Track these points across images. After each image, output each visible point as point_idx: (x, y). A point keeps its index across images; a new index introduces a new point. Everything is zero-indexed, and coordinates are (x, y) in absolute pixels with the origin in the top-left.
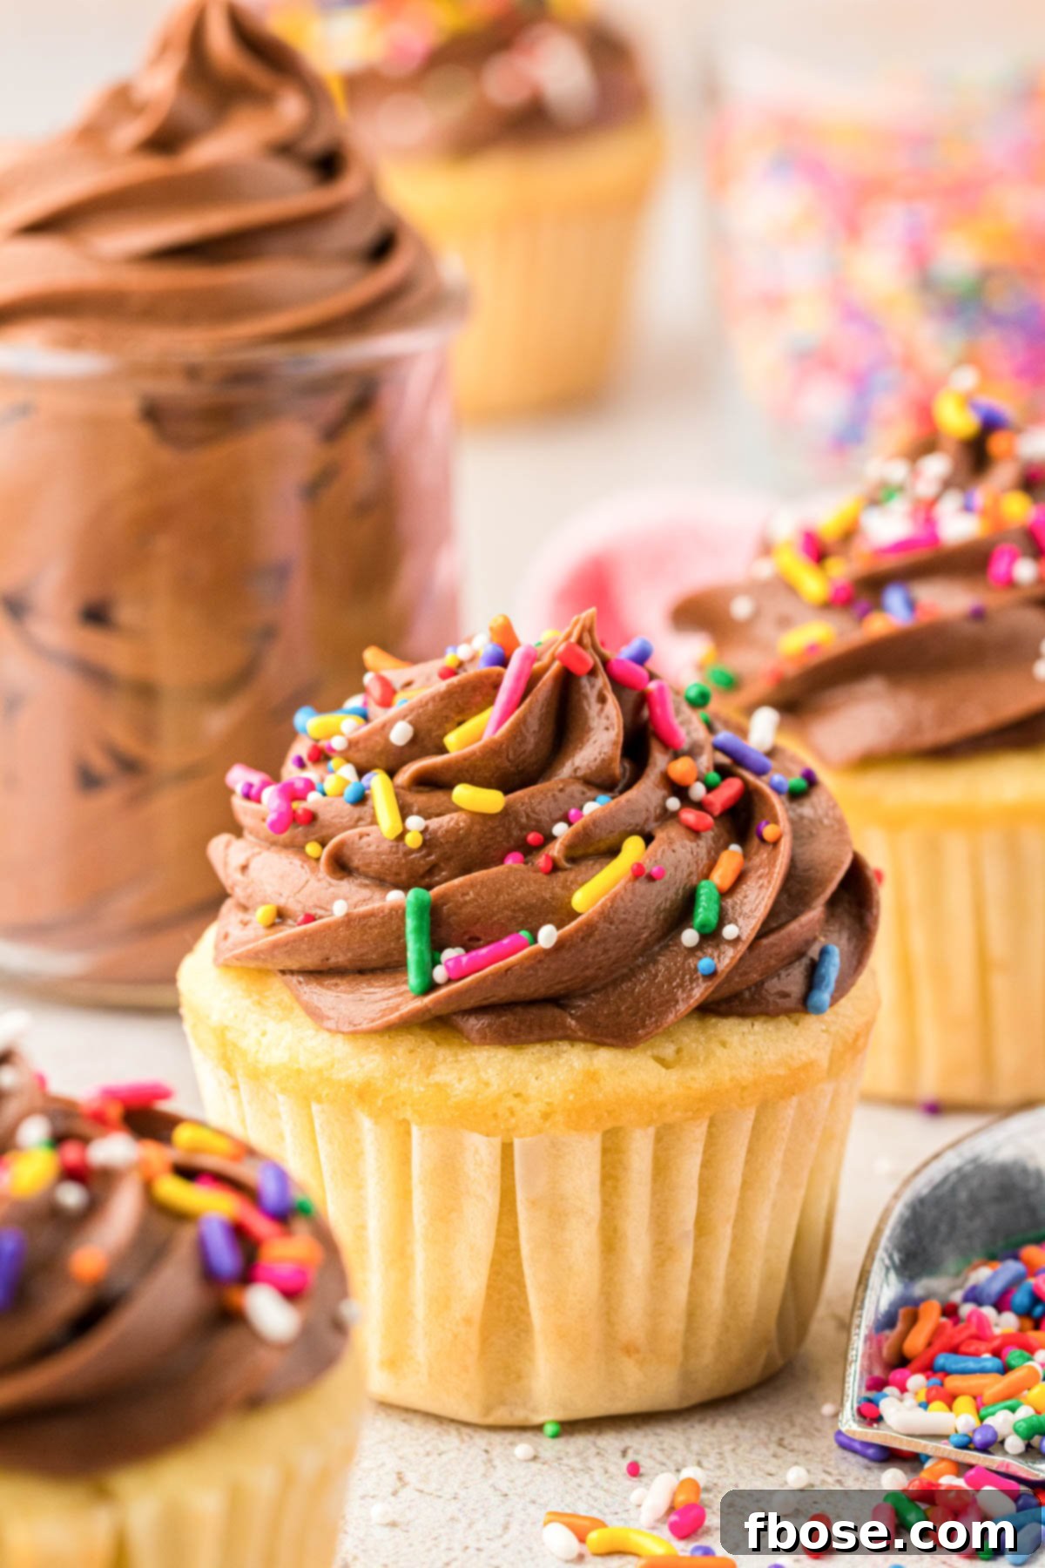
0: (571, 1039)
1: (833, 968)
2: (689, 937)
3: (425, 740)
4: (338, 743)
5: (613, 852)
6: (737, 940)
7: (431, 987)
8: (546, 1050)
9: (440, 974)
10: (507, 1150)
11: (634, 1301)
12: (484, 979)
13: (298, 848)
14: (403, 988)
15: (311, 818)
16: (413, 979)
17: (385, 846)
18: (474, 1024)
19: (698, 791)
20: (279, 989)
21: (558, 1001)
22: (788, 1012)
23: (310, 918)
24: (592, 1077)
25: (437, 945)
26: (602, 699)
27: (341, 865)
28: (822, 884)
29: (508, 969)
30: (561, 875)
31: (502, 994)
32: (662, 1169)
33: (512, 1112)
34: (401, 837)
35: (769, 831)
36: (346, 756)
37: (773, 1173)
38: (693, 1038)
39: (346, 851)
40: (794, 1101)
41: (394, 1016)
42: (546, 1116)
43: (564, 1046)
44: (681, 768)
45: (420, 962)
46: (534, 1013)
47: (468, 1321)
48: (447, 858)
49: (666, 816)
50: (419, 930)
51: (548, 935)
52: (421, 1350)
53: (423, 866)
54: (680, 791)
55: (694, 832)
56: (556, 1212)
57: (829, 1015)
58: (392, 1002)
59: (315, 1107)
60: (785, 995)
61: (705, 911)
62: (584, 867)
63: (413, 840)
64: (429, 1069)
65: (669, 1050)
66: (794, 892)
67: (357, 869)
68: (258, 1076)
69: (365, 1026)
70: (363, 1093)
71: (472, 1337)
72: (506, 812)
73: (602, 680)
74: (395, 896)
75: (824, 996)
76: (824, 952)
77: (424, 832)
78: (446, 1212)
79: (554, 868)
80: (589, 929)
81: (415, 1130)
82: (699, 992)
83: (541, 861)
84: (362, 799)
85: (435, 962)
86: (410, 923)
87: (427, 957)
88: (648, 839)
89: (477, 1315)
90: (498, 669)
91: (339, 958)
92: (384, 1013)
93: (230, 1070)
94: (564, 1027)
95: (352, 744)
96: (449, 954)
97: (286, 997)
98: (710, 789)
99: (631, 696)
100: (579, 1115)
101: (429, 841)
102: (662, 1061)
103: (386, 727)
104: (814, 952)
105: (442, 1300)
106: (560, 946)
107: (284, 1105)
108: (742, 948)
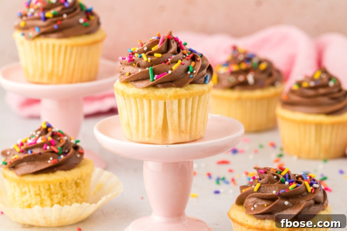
0: (173, 87)
1: (208, 78)
2: (189, 73)
3: (149, 49)
4: (136, 51)
5: (177, 62)
6: (196, 73)
7: (154, 80)
8: (170, 88)
9: (155, 78)
10: (165, 103)
11: (183, 125)
12: (161, 79)
13: (132, 65)
14: (150, 81)
15: (133, 60)
16: (151, 79)
17: (145, 62)
18: (159, 86)
19: (187, 55)
20: (130, 84)
21: (171, 82)
22: (202, 84)
23: (134, 73)
24: (176, 91)
25: (154, 75)
26: (173, 42)
27: (139, 66)
28: (206, 67)
29: (165, 77)
30: (170, 65)
31: (164, 81)
32: (186, 105)
33: (166, 97)
34: (147, 61)
35: (198, 59)
36: (137, 53)
37: (201, 106)
38: (190, 86)
39: (140, 63)
40: (203, 96)
41: (149, 85)
42: (170, 97)
43: (172, 88)
44: (185, 51)
45: (152, 77)
46: (168, 84)
47: (160, 128)
48: (154, 63)
49: (184, 58)
50: (151, 73)
51: (170, 72)
52: (153, 134)
53: (151, 65)
54: (185, 55)
55: (188, 60)
56: (172, 112)
57: (207, 84)
58: (148, 83)
59: (137, 99)
60: (201, 81)
61: (191, 69)
62: (173, 64)
63: (149, 61)
64: (153, 92)
65: (186, 88)
66: (202, 68)
67: (141, 66)
68: (128, 96)
69: (144, 86)
70: (144, 96)
71: (160, 131)
72: (161, 57)
73: (173, 40)
74: (147, 69)
75: (207, 82)
76: (207, 76)
77: (151, 60)
78: (157, 113)
79: (169, 64)
80: (176, 71)
81: (152, 101)
82: (191, 80)
83: (167, 63)
84: (141, 57)
85: (154, 77)
86: (150, 72)
87: (153, 76)
88: (182, 60)
89: (161, 127)
90: (158, 39)
91: (140, 78)
92: (147, 84)
93: (124, 96)
94: (172, 85)
95: (138, 51)
96: (156, 76)
97: (131, 85)
98: (189, 54)
99: (177, 42)
100: (175, 97)
101: (151, 61)
102: (186, 89)
103: (143, 48)
104: (205, 76)
105: (156, 126)
106: (172, 73)
107: (132, 100)
108: (196, 74)
